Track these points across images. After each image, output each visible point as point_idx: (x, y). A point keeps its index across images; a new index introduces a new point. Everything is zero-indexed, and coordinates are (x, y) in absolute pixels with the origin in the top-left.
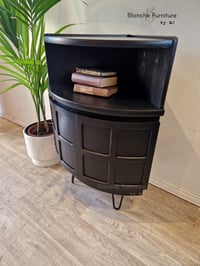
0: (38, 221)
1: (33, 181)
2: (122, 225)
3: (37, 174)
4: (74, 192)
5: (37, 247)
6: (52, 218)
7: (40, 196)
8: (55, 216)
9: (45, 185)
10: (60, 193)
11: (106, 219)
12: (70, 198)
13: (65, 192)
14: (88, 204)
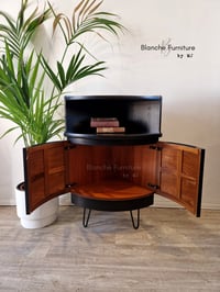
3: (42, 234)
7: (65, 247)
8: (96, 252)
9: (61, 238)
10: (82, 237)
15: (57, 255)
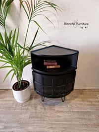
0: (44, 121)
1: (27, 109)
2: (68, 105)
3: (26, 106)
4: (46, 104)
5: (51, 127)
6: (47, 117)
7: (36, 113)
8: (48, 115)
9: (33, 108)
10: (42, 107)
11: (63, 106)
12: (47, 107)
13: (43, 106)
14: (54, 105)
15: (33, 117)
